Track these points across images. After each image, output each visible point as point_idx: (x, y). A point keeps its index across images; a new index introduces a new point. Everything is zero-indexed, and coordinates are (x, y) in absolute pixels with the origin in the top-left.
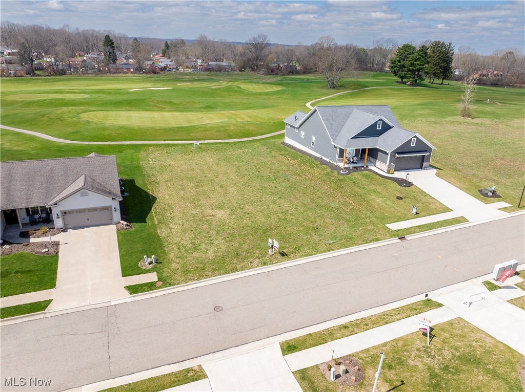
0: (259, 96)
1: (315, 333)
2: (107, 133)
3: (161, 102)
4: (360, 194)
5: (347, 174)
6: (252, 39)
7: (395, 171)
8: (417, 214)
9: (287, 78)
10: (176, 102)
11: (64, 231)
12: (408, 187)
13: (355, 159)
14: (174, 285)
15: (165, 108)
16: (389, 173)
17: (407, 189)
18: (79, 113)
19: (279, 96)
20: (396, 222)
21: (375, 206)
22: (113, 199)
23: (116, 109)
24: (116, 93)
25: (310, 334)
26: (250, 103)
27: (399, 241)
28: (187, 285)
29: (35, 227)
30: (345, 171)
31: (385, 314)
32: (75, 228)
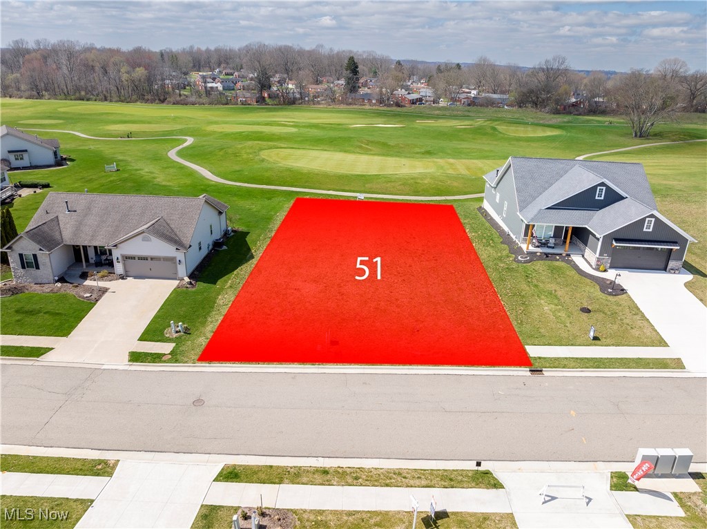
0: (515, 142)
1: (278, 467)
2: (267, 174)
3: (372, 142)
4: (523, 293)
5: (526, 262)
6: (543, 62)
7: (611, 267)
8: (595, 338)
9: (578, 119)
10: (391, 143)
11: (122, 278)
12: (615, 295)
13: (552, 241)
14: (179, 363)
15: (371, 150)
16: (597, 269)
17: (610, 298)
18: (261, 149)
19: (545, 144)
20: (549, 344)
21: (535, 315)
22: (177, 249)
23: (311, 147)
24: (331, 129)
25: (271, 467)
26: (492, 151)
27: (529, 374)
28: (194, 366)
29: (98, 269)
30: (526, 257)
31: (398, 473)
32: (136, 277)
